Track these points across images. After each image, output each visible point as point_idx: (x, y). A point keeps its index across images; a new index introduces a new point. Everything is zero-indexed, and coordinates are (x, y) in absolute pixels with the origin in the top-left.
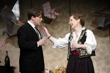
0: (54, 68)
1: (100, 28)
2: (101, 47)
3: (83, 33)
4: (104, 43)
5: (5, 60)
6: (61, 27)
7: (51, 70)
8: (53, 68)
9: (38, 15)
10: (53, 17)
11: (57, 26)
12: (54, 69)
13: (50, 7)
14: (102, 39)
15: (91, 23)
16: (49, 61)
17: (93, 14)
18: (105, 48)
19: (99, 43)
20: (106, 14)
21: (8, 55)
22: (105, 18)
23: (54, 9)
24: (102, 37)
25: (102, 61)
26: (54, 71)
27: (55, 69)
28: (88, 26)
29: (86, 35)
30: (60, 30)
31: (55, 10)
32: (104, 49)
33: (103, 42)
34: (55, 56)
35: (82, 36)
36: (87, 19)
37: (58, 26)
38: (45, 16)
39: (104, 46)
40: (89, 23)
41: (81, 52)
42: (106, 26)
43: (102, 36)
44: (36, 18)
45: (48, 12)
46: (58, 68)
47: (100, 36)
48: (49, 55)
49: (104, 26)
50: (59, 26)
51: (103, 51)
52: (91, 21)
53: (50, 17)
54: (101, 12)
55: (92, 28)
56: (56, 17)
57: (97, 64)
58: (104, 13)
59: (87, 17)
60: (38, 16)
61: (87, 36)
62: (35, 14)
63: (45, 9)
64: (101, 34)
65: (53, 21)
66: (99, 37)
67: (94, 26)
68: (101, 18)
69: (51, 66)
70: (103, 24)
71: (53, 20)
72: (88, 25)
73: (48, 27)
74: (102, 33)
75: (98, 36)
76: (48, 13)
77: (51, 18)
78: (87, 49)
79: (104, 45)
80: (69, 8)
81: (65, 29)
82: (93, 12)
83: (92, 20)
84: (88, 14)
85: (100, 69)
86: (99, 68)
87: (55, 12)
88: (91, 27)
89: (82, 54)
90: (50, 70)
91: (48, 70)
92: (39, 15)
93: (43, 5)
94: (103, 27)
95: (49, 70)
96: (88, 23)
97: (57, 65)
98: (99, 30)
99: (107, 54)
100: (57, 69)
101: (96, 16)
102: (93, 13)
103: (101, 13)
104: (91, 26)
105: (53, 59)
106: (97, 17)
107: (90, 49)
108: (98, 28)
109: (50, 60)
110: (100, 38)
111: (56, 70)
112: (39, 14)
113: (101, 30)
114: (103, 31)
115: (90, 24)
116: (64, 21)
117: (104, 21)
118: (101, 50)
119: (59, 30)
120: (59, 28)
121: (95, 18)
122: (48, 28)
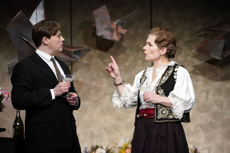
0: (117, 144)
1: (213, 62)
2: (215, 102)
3: (170, 72)
4: (221, 93)
5: (15, 126)
6: (131, 58)
7: (109, 149)
8: (114, 145)
9: (54, 32)
10: (116, 38)
11: (123, 57)
12: (115, 147)
13: (108, 16)
14: (217, 84)
15: (194, 51)
16: (105, 129)
17: (199, 32)
18: (224, 104)
19: (210, 93)
20: (227, 33)
21: (19, 115)
22: (223, 40)
23: (118, 21)
24: (217, 81)
25: (216, 131)
26: (117, 151)
27: (117, 146)
28: (189, 58)
29: (175, 77)
30: (130, 65)
31: (121, 22)
32: (222, 107)
33: (219, 91)
34: (118, 118)
35: (165, 79)
36: (187, 42)
37: (125, 56)
38: (99, 34)
39: (222, 100)
40: (190, 50)
41: (161, 110)
42: (226, 57)
43: (218, 78)
44: (52, 38)
45: (105, 26)
46: (123, 144)
47: (212, 79)
48: (106, 117)
49: (222, 57)
50: (128, 55)
51: (218, 111)
52: (195, 48)
53: (109, 38)
54: (216, 29)
55: (197, 60)
56: (120, 37)
57: (205, 137)
58: (222, 30)
59: (186, 39)
60: (55, 34)
61: (176, 79)
62: (47, 31)
63: (97, 20)
64: (216, 75)
65: (115, 45)
66: (210, 80)
67: (200, 58)
68: (217, 41)
69: (109, 140)
70: (221, 53)
71: (115, 43)
72: (188, 55)
73: (104, 58)
74: (218, 72)
75: (209, 78)
76: (106, 29)
77: (112, 39)
78: (174, 108)
79: (221, 98)
80: (149, 18)
81: (140, 62)
82: (199, 28)
83: (198, 44)
84: (188, 33)
85: (211, 148)
86: (210, 145)
87: (120, 27)
88: (195, 59)
89: (162, 115)
90: (107, 148)
91: (102, 148)
92: (56, 31)
93: (95, 12)
94: (220, 59)
95: (105, 147)
96: (188, 51)
97: (123, 138)
98: (210, 65)
99: (227, 116)
100: (123, 147)
101: (206, 36)
102: (199, 30)
103: (217, 31)
104: (194, 57)
105: (114, 126)
106: (208, 39)
107: (181, 109)
108: (209, 62)
109: (107, 127)
110: (212, 82)
111: (120, 147)
112: (55, 28)
113: (215, 67)
114: (219, 68)
115: (192, 53)
116: (138, 46)
117: (221, 46)
118: (215, 108)
119: (127, 64)
120: (127, 60)
121: (203, 39)
122: (105, 60)
